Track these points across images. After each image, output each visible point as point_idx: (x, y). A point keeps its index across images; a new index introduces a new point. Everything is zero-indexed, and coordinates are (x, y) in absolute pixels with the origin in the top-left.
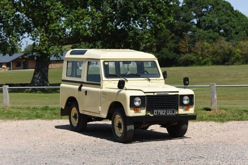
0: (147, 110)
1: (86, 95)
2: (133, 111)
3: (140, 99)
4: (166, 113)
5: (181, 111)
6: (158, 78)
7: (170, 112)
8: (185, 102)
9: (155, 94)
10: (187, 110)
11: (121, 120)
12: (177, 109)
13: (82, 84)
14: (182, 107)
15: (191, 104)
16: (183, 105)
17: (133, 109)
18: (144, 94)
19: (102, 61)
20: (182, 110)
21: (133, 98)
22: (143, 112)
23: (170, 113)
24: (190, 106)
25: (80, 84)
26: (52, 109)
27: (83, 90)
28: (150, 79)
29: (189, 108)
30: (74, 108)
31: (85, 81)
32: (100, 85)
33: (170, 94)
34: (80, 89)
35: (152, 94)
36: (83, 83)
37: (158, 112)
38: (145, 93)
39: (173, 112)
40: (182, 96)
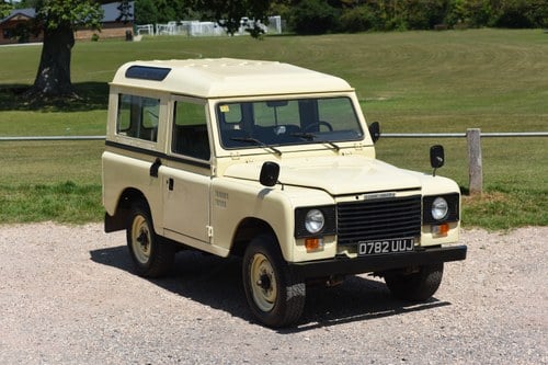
0: (340, 244)
1: (171, 188)
2: (303, 249)
3: (320, 215)
4: (390, 248)
5: (427, 238)
6: (358, 143)
7: (399, 244)
8: (438, 214)
9: (361, 198)
10: (442, 233)
11: (269, 269)
12: (418, 235)
13: (159, 159)
14: (428, 227)
15: (452, 217)
16: (431, 222)
17: (303, 241)
18: (331, 201)
19: (212, 103)
20: (430, 235)
21: (302, 214)
22: (329, 249)
23: (399, 247)
24: (450, 224)
25: (154, 159)
26: (83, 191)
27: (164, 175)
28: (339, 145)
29: (447, 229)
30: (139, 217)
31: (168, 150)
32: (208, 167)
33: (398, 195)
34: (154, 171)
35: (353, 199)
36: (163, 155)
37: (368, 247)
38: (334, 196)
39: (409, 245)
40: (430, 199)
